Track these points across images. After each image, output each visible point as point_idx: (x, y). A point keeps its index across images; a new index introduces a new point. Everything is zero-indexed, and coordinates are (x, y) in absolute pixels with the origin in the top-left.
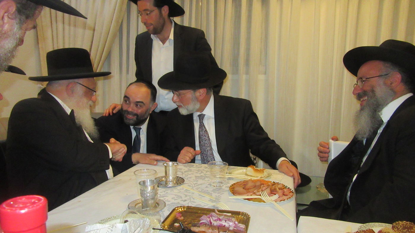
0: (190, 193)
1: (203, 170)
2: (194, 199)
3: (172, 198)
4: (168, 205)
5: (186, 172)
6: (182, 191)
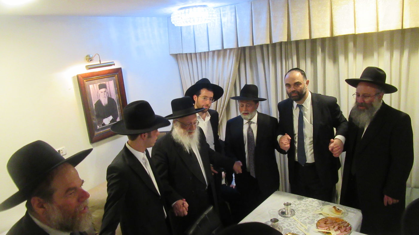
0: (296, 222)
1: (308, 204)
2: (297, 227)
3: (287, 225)
4: (284, 229)
5: (298, 205)
6: (293, 220)
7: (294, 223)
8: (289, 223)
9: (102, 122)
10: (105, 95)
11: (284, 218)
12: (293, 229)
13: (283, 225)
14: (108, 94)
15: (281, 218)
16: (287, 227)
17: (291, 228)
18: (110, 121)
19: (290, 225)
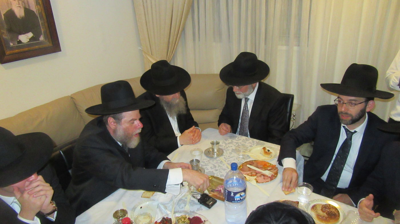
0: (222, 164)
3: (211, 167)
4: (206, 172)
5: (229, 143)
6: (219, 162)
7: (220, 164)
8: (213, 165)
9: (18, 39)
10: (19, 4)
11: (209, 159)
12: (217, 171)
13: (207, 167)
14: (24, 3)
15: (206, 159)
16: (210, 170)
17: (215, 170)
18: (30, 39)
19: (215, 167)
